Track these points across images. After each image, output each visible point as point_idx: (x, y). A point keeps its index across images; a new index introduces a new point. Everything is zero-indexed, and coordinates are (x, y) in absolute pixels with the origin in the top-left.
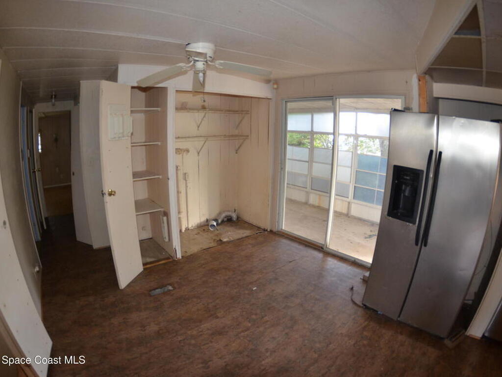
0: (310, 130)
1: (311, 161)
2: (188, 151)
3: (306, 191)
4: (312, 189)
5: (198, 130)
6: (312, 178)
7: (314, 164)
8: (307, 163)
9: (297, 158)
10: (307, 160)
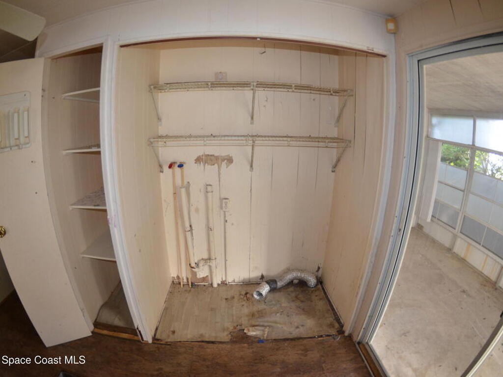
0: (471, 144)
1: (466, 191)
2: (230, 160)
3: (453, 234)
4: (461, 232)
5: (252, 123)
6: (465, 216)
7: (470, 195)
8: (462, 193)
9: (450, 183)
10: (463, 188)
